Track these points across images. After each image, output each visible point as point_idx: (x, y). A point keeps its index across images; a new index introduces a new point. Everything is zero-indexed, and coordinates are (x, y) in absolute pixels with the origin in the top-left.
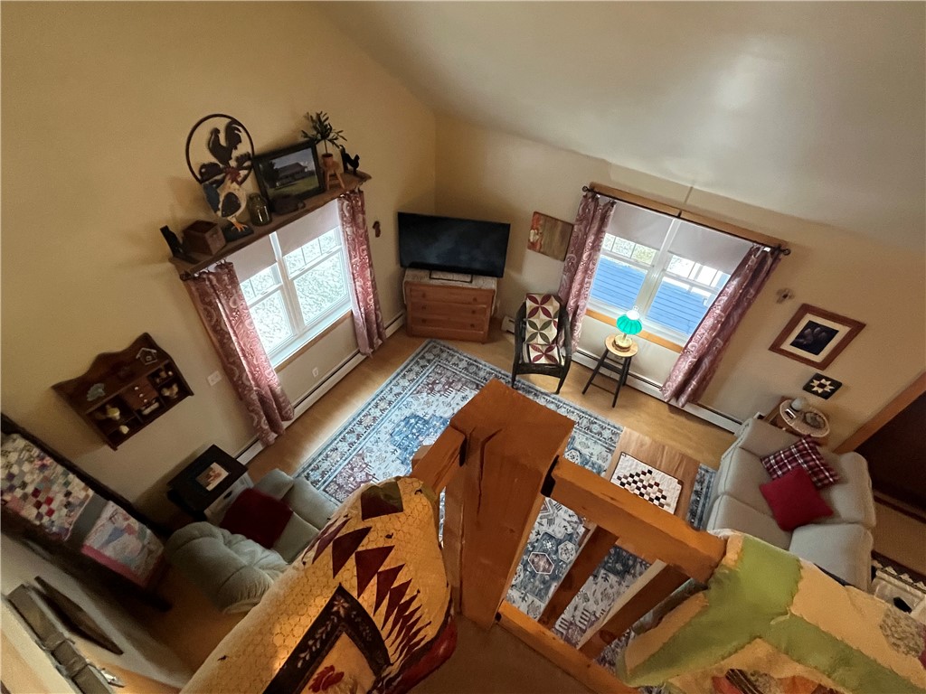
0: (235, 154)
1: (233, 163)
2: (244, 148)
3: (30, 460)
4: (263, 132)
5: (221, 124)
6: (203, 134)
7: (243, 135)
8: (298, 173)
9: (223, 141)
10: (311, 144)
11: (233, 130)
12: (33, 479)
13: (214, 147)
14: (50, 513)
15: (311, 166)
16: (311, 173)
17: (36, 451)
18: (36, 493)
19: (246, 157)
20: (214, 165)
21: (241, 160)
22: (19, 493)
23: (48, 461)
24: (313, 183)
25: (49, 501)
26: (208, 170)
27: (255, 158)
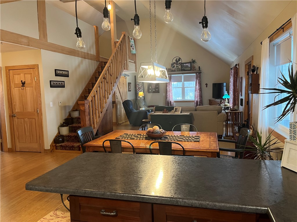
0: (179, 62)
1: (178, 63)
2: (180, 62)
3: (141, 85)
4: (183, 60)
5: (178, 58)
6: (175, 59)
8: (187, 67)
9: (178, 60)
10: (190, 63)
11: (180, 59)
12: (140, 86)
13: (176, 60)
14: (138, 90)
15: (190, 66)
16: (189, 67)
17: (142, 85)
18: (139, 88)
19: (180, 63)
20: (175, 63)
21: (179, 63)
22: (138, 86)
23: (142, 87)
24: (189, 69)
25: (139, 90)
26: (174, 63)
27: (181, 63)
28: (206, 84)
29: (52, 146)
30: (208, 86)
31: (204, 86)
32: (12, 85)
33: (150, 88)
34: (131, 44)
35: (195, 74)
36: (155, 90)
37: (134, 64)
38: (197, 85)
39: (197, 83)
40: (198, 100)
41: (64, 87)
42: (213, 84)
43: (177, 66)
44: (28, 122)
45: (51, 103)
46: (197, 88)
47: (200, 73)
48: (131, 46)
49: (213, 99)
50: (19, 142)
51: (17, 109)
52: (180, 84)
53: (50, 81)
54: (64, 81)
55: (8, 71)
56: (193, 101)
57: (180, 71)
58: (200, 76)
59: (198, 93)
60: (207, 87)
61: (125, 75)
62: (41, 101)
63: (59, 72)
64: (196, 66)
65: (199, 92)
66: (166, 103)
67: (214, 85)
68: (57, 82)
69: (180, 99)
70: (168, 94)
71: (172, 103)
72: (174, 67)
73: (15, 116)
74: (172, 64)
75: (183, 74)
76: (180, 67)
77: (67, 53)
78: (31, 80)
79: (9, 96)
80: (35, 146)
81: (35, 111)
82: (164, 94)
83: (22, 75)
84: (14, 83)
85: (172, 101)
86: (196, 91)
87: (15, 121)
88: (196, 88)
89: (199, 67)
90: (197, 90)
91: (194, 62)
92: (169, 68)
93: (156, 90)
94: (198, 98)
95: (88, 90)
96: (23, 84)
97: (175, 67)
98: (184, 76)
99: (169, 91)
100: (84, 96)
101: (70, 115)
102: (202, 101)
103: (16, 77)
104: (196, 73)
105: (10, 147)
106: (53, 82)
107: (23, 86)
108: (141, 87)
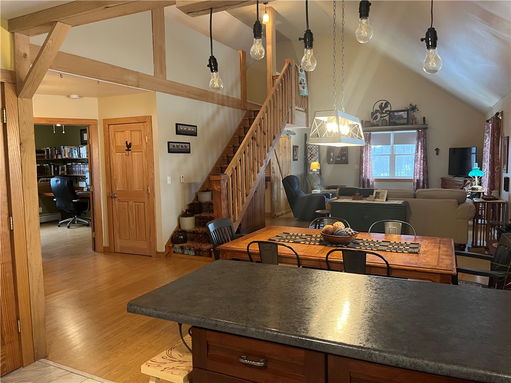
0: (385, 109)
1: (384, 111)
2: (388, 108)
3: (316, 150)
4: (394, 107)
5: (385, 102)
6: (379, 103)
7: (389, 106)
8: (401, 117)
9: (383, 105)
10: (407, 110)
11: (387, 104)
12: (314, 152)
13: (381, 106)
14: (311, 159)
15: (406, 116)
16: (405, 118)
17: (318, 150)
18: (312, 154)
19: (388, 111)
21: (386, 111)
22: (310, 151)
24: (405, 121)
25: (312, 158)
26: (377, 111)
27: (390, 112)
28: (437, 150)
29: (169, 247)
30: (440, 152)
31: (432, 153)
32: (113, 149)
33: (332, 154)
34: (300, 80)
35: (416, 131)
36: (339, 159)
37: (305, 114)
38: (420, 151)
39: (420, 147)
40: (420, 177)
41: (190, 153)
42: (450, 149)
43: (381, 117)
44: (134, 207)
45: (169, 178)
46: (419, 156)
47: (425, 129)
48: (301, 83)
49: (451, 177)
50: (120, 237)
51: (119, 186)
52: (387, 149)
53: (169, 143)
54: (189, 143)
55: (107, 126)
56: (410, 180)
57: (387, 126)
58: (425, 134)
59: (419, 166)
60: (437, 154)
61: (288, 133)
62: (153, 175)
63: (181, 128)
64: (418, 116)
65: (422, 164)
66: (359, 183)
67: (453, 151)
68: (178, 144)
69: (386, 175)
70: (364, 166)
71: (371, 183)
72: (376, 117)
73: (115, 197)
74: (373, 114)
75: (392, 130)
76: (387, 118)
77: (196, 97)
78: (139, 140)
79: (108, 166)
80: (143, 246)
81: (144, 190)
82: (357, 167)
83: (127, 133)
84: (115, 145)
85: (371, 180)
86: (416, 161)
87: (116, 205)
88: (416, 156)
89: (424, 118)
90: (419, 159)
91: (413, 108)
92: (367, 119)
93: (342, 159)
94: (420, 175)
95: (227, 158)
96: (129, 146)
97: (379, 119)
98: (395, 135)
99: (366, 161)
100: (221, 167)
101: (197, 198)
102: (427, 180)
103: (119, 135)
104: (417, 129)
105: (106, 246)
106: (172, 144)
107: (128, 150)
108: (316, 153)
